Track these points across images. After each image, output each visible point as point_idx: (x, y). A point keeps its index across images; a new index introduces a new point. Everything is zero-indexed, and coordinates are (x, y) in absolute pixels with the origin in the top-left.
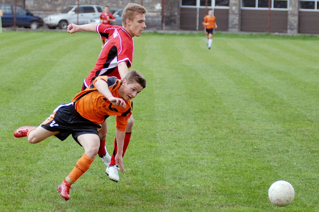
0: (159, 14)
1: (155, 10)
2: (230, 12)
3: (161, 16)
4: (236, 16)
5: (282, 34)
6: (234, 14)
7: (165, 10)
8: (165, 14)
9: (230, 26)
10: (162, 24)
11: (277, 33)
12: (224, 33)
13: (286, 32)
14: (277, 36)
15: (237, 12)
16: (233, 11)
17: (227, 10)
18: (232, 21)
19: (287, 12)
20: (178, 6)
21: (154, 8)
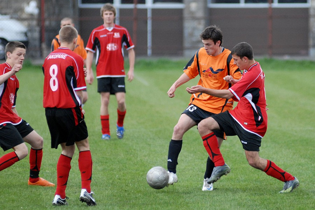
0: (34, 23)
1: (24, 16)
2: (186, 14)
3: (38, 29)
4: (200, 24)
5: (298, 59)
6: (194, 18)
7: (46, 15)
8: (47, 23)
9: (187, 44)
10: (40, 46)
11: (287, 58)
12: (175, 59)
13: (307, 54)
14: (287, 62)
15: (200, 14)
16: (192, 13)
17: (180, 11)
18: (191, 35)
19: (307, 10)
20: (74, 6)
21: (22, 10)
